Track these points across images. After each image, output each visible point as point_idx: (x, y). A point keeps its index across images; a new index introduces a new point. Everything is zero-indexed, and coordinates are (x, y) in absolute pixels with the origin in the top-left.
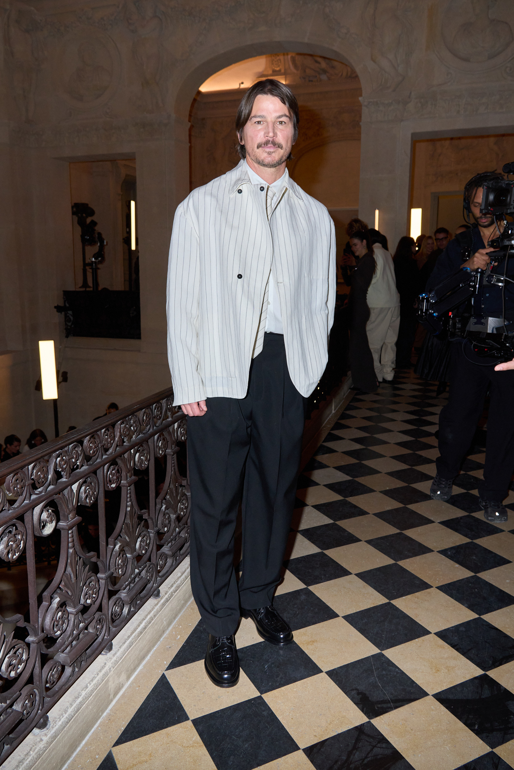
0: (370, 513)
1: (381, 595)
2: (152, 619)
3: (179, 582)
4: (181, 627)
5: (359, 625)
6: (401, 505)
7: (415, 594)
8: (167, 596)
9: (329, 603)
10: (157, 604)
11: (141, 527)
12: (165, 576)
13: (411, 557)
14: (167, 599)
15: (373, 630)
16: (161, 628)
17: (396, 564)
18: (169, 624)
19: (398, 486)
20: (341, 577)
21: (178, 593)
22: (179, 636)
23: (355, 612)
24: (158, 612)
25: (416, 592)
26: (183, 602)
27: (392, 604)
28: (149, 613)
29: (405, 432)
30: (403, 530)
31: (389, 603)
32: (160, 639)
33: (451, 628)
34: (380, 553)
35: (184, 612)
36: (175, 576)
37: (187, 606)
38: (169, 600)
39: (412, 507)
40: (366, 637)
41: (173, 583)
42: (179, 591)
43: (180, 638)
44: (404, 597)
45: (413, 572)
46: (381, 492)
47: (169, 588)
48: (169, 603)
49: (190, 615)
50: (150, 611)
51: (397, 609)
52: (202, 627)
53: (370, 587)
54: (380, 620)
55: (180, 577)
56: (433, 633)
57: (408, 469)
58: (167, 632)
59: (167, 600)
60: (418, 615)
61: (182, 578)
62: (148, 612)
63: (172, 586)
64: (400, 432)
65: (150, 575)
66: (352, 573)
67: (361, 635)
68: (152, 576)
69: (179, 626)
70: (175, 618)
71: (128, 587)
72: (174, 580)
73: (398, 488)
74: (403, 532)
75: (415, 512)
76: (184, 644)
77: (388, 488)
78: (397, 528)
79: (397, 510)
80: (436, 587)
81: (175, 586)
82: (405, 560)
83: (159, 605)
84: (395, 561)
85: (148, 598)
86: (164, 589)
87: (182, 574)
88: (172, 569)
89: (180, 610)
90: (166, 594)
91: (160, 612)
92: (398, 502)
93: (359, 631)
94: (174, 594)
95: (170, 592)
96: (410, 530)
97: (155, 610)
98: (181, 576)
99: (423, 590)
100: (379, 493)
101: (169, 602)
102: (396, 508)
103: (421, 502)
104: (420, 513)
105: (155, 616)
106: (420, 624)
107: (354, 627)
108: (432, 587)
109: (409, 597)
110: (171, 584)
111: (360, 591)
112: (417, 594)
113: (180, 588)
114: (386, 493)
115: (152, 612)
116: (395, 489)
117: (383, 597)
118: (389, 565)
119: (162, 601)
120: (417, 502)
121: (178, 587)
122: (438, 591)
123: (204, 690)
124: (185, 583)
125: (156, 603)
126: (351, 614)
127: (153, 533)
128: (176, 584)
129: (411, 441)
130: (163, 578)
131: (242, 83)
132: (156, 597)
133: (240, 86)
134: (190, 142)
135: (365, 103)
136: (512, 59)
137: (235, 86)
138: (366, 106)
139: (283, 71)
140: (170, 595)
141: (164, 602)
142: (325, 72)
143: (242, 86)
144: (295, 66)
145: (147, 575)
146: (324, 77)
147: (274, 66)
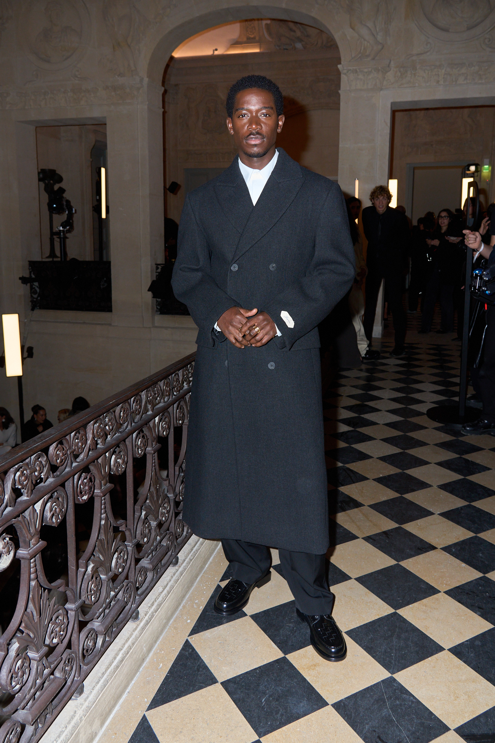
0: (365, 504)
1: (386, 604)
2: (130, 648)
3: (160, 599)
4: (163, 652)
5: (364, 643)
6: (397, 495)
7: (422, 600)
8: (147, 618)
10: (136, 629)
11: (117, 542)
12: (145, 594)
13: (414, 556)
14: (147, 621)
15: (380, 648)
16: (141, 656)
17: (398, 566)
18: (149, 650)
19: (392, 473)
20: (340, 583)
21: (159, 612)
22: (161, 665)
24: (136, 639)
25: (423, 599)
26: (164, 621)
27: (399, 614)
28: (127, 641)
29: (393, 412)
30: (402, 525)
31: (395, 614)
32: (140, 669)
33: (466, 643)
34: (380, 552)
35: (166, 632)
36: (156, 591)
37: (169, 625)
38: (149, 622)
39: (409, 496)
40: (373, 658)
41: (154, 601)
42: (160, 610)
43: (162, 666)
44: (410, 606)
45: (417, 574)
46: (374, 480)
47: (150, 607)
48: (149, 626)
49: (173, 637)
50: (129, 639)
51: (404, 621)
52: (188, 651)
53: (372, 594)
54: (387, 635)
55: (161, 593)
56: (446, 649)
57: (401, 453)
58: (148, 660)
59: (147, 623)
60: (429, 628)
61: (163, 593)
62: (126, 639)
63: (152, 604)
64: (388, 411)
65: (128, 596)
66: (352, 577)
67: (368, 654)
68: (130, 597)
69: (160, 651)
70: (155, 642)
71: (102, 615)
72: (155, 597)
73: (392, 475)
74: (403, 526)
75: (413, 503)
76: (167, 675)
77: (381, 476)
78: (395, 522)
79: (393, 500)
80: (444, 592)
81: (156, 604)
82: (407, 560)
83: (138, 629)
84: (397, 561)
85: (126, 623)
86: (144, 609)
87: (164, 589)
88: (152, 585)
89: (162, 631)
90: (146, 615)
91: (139, 638)
92: (394, 491)
93: (365, 650)
94: (154, 614)
95: (150, 612)
96: (409, 524)
97: (133, 636)
98: (163, 591)
99: (431, 596)
100: (373, 481)
101: (149, 624)
102: (392, 498)
103: (418, 490)
104: (417, 503)
105: (133, 644)
106: (431, 639)
107: (360, 645)
108: (440, 592)
109: (416, 604)
110: (151, 603)
111: (362, 599)
112: (425, 601)
113: (162, 606)
114: (379, 480)
115: (131, 640)
116: (389, 476)
117: (388, 606)
118: (391, 566)
119: (142, 624)
120: (413, 490)
121: (159, 605)
122: (447, 596)
123: (192, 736)
124: (168, 599)
125: (135, 627)
126: (355, 629)
127: (131, 547)
128: (158, 601)
129: (401, 421)
130: (143, 596)
131: (216, 50)
132: (134, 619)
133: (214, 52)
134: (164, 107)
135: (345, 71)
136: (490, 30)
137: (208, 52)
138: (345, 74)
139: (257, 38)
140: (150, 616)
141: (143, 625)
142: (300, 40)
143: (216, 53)
144: (270, 34)
145: (124, 597)
146: (299, 46)
147: (248, 33)
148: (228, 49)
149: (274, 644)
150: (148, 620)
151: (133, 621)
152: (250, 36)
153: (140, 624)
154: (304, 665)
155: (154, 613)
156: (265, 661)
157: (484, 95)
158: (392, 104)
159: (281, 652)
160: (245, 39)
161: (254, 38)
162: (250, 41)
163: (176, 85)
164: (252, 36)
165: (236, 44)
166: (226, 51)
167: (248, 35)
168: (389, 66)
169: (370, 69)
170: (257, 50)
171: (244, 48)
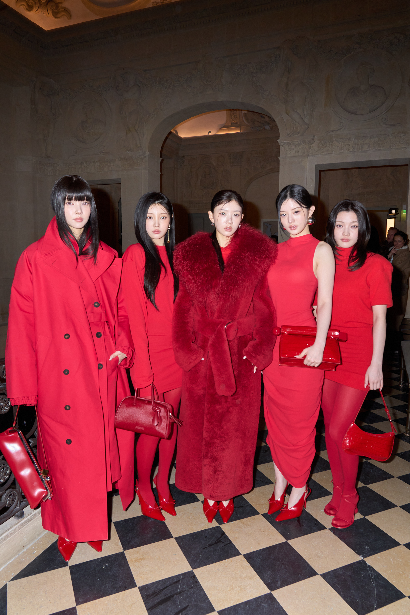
2: (7, 536)
4: (41, 543)
5: (185, 545)
7: (243, 519)
8: (29, 517)
9: (170, 526)
10: (17, 524)
14: (28, 519)
15: (194, 550)
16: (21, 543)
18: (30, 541)
22: (36, 551)
23: (187, 533)
24: (15, 531)
27: (220, 528)
28: (6, 531)
31: (218, 527)
32: (18, 553)
40: (186, 557)
50: (8, 530)
51: (222, 532)
56: (242, 554)
58: (27, 547)
59: (28, 521)
60: (237, 539)
62: (6, 530)
65: (10, 500)
67: (183, 554)
68: (13, 500)
70: (38, 536)
76: (36, 558)
80: (261, 514)
83: (19, 524)
85: (8, 518)
90: (29, 515)
91: (18, 530)
95: (33, 514)
97: (13, 529)
99: (250, 516)
101: (31, 522)
105: (11, 534)
107: (180, 547)
108: (259, 514)
109: (237, 521)
112: (244, 520)
115: (10, 531)
117: (216, 522)
122: (262, 517)
125: (17, 523)
126: (183, 536)
131: (210, 132)
132: (19, 517)
133: (208, 134)
134: (161, 171)
135: (282, 144)
136: (386, 112)
137: (205, 133)
138: (282, 146)
139: (238, 123)
140: (32, 516)
141: (24, 522)
142: (268, 123)
143: (210, 134)
144: (247, 120)
145: (6, 500)
146: (267, 127)
147: (232, 120)
148: (218, 131)
149: (120, 542)
150: (30, 519)
151: (18, 518)
152: (234, 122)
153: (21, 521)
154: (134, 559)
155: (36, 514)
156: (108, 554)
157: (382, 158)
158: (317, 166)
159: (122, 548)
160: (230, 124)
161: (236, 123)
162: (233, 125)
163: (183, 157)
164: (235, 122)
165: (224, 127)
166: (217, 132)
167: (232, 121)
168: (313, 140)
169: (299, 142)
170: (239, 131)
171: (229, 130)
